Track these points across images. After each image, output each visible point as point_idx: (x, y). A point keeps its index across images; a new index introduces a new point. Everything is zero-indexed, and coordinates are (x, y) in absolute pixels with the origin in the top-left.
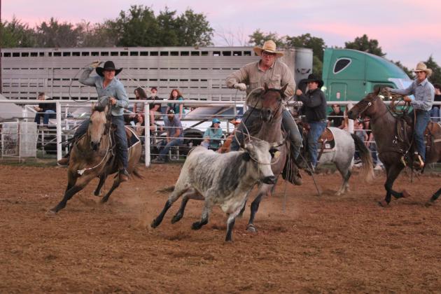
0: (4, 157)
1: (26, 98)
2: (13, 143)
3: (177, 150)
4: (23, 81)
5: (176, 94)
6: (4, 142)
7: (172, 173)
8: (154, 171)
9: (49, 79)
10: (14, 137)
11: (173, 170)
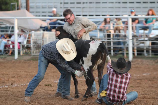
0: (33, 56)
1: (45, 16)
2: (39, 46)
3: (150, 49)
4: (44, 4)
5: (150, 13)
6: (33, 46)
7: (147, 65)
8: (135, 64)
9: (61, 3)
10: (39, 42)
11: (148, 63)
